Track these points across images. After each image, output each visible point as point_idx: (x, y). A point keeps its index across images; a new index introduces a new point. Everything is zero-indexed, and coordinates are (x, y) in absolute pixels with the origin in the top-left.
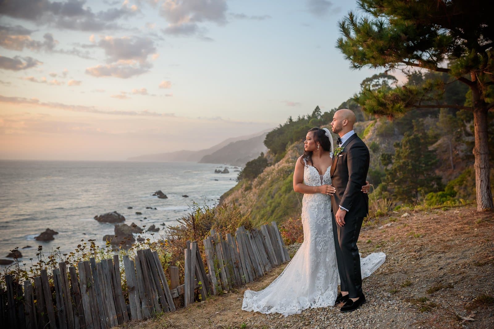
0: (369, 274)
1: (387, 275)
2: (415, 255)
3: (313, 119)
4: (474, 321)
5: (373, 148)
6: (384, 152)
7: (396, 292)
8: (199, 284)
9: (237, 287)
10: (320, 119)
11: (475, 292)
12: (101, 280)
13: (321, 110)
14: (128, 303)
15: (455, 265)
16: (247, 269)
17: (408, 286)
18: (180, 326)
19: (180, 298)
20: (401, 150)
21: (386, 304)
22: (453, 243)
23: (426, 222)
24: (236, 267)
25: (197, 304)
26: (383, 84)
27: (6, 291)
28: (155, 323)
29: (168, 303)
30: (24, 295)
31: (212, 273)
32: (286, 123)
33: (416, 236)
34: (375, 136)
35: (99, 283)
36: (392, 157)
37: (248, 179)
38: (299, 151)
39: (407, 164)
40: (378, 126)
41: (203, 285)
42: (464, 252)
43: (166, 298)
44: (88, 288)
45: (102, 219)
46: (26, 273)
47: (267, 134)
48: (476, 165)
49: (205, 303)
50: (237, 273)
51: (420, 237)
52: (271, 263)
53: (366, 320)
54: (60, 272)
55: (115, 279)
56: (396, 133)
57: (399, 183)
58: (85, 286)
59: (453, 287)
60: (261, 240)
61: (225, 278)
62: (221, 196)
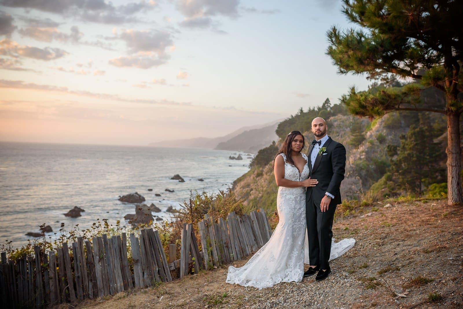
0: (337, 256)
1: (351, 258)
2: (379, 242)
3: (322, 111)
4: (406, 298)
5: (380, 139)
6: (390, 144)
7: (353, 272)
8: (193, 259)
9: (226, 264)
10: (330, 111)
11: (415, 275)
12: (111, 252)
13: (331, 102)
14: (133, 273)
15: (407, 252)
16: (235, 248)
17: (364, 268)
18: (174, 294)
19: (176, 271)
20: (406, 142)
21: (342, 281)
22: (414, 233)
23: (403, 212)
24: (226, 247)
25: (190, 276)
26: (391, 78)
27: (35, 259)
28: (154, 290)
29: (166, 274)
30: (48, 263)
31: (205, 251)
32: (297, 113)
33: (388, 225)
34: (382, 128)
35: (110, 255)
36: (398, 148)
37: (260, 165)
38: (308, 141)
39: (411, 155)
40: (385, 118)
41: (196, 261)
42: (420, 240)
43: (164, 270)
44: (101, 259)
45: (124, 200)
46: (51, 245)
47: (279, 123)
48: (448, 163)
49: (197, 275)
50: (227, 252)
51: (391, 226)
52: (257, 245)
53: (322, 294)
54: (77, 246)
55: (122, 253)
56: (403, 125)
57: (403, 174)
58: (98, 257)
59: (399, 270)
60: (249, 224)
61: (216, 256)
62: (234, 181)
